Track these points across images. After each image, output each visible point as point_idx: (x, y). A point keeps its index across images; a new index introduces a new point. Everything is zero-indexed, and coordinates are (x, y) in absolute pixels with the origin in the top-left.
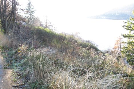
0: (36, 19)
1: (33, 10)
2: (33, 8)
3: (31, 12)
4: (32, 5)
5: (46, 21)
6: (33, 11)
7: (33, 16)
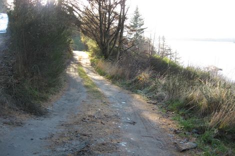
0: (147, 42)
1: (142, 27)
2: (142, 25)
3: (139, 31)
4: (140, 20)
5: (162, 47)
6: (142, 29)
7: (141, 37)
